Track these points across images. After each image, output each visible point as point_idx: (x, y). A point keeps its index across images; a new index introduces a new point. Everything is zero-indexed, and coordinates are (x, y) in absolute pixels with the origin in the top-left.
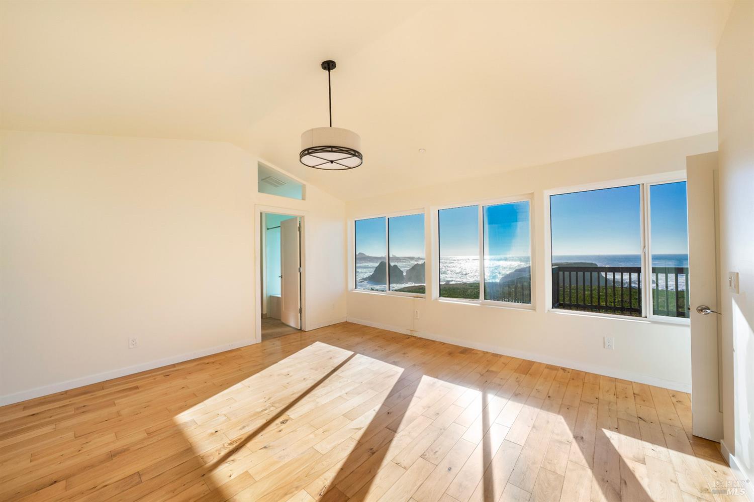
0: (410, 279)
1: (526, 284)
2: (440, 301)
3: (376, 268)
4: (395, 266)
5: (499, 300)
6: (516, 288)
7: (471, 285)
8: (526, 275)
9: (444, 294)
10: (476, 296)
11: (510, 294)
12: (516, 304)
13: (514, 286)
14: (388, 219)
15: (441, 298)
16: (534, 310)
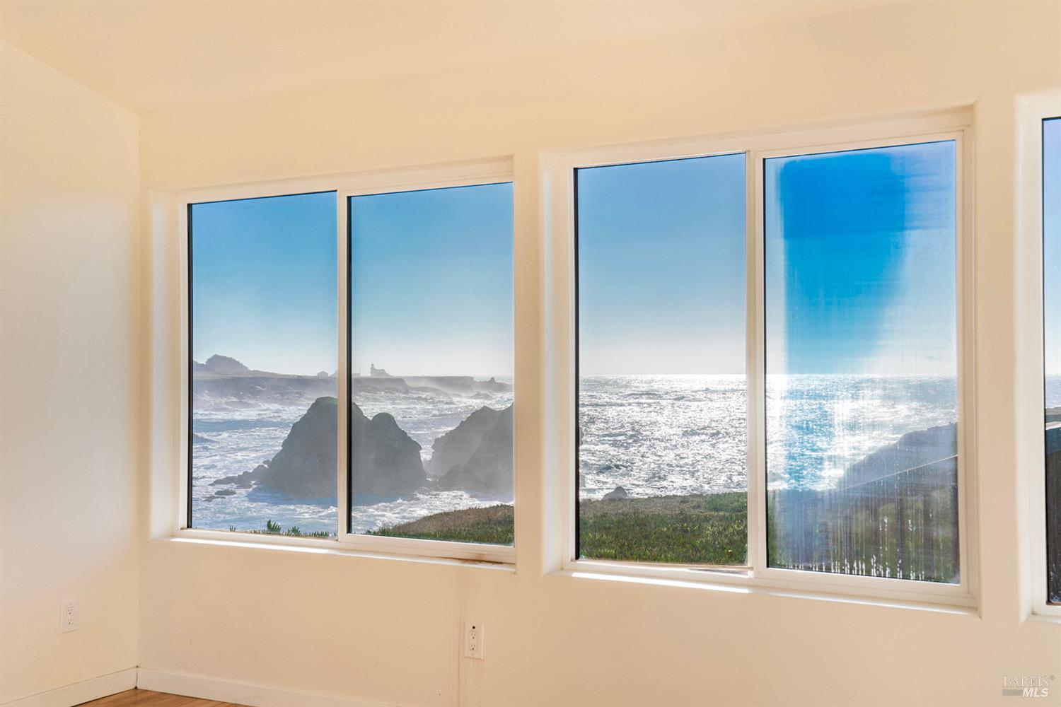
0: (448, 482)
1: (940, 498)
2: (575, 575)
3: (295, 425)
4: (385, 420)
5: (828, 570)
6: (901, 516)
7: (715, 502)
8: (939, 459)
9: (600, 544)
10: (733, 552)
11: (874, 539)
12: (899, 583)
13: (891, 507)
14: (349, 198)
15: (584, 562)
16: (972, 605)
